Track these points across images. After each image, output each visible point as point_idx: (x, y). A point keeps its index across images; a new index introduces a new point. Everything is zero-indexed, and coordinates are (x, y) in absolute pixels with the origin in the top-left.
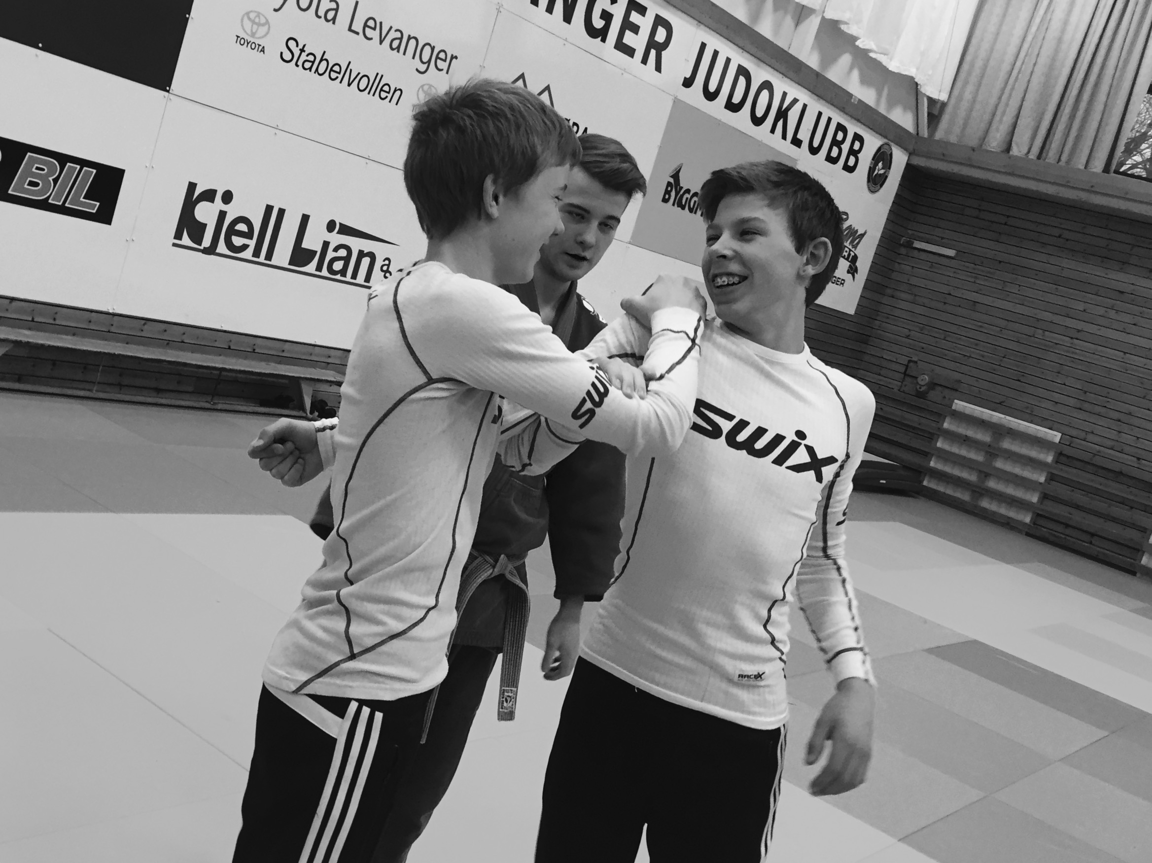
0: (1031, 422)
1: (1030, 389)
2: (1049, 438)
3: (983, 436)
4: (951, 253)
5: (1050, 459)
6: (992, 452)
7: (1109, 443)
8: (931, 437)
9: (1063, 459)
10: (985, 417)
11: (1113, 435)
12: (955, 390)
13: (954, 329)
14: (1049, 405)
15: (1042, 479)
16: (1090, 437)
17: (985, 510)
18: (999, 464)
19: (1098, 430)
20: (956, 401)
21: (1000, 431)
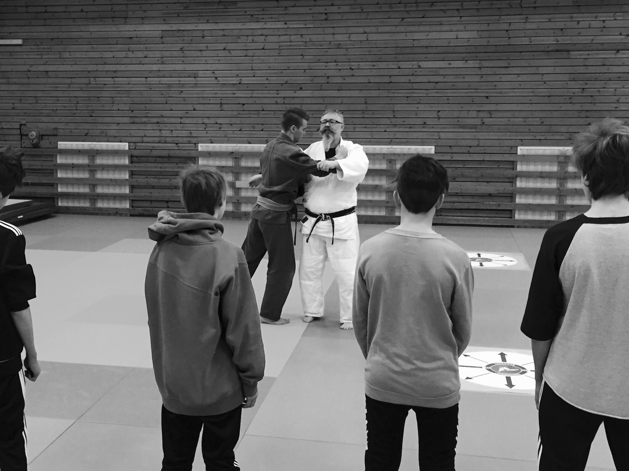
0: (108, 141)
1: (100, 120)
2: (122, 148)
3: (83, 161)
4: (19, 42)
5: (126, 162)
6: (92, 169)
7: (157, 139)
8: (52, 172)
9: (135, 159)
10: (80, 147)
11: (157, 133)
12: (56, 135)
13: (40, 94)
14: (114, 127)
15: (127, 177)
16: (145, 139)
17: (100, 209)
18: (99, 175)
19: (148, 133)
20: (59, 143)
21: (93, 154)
